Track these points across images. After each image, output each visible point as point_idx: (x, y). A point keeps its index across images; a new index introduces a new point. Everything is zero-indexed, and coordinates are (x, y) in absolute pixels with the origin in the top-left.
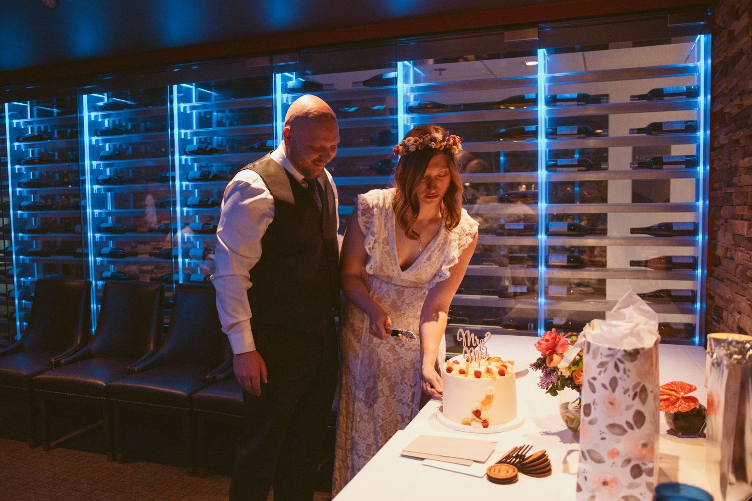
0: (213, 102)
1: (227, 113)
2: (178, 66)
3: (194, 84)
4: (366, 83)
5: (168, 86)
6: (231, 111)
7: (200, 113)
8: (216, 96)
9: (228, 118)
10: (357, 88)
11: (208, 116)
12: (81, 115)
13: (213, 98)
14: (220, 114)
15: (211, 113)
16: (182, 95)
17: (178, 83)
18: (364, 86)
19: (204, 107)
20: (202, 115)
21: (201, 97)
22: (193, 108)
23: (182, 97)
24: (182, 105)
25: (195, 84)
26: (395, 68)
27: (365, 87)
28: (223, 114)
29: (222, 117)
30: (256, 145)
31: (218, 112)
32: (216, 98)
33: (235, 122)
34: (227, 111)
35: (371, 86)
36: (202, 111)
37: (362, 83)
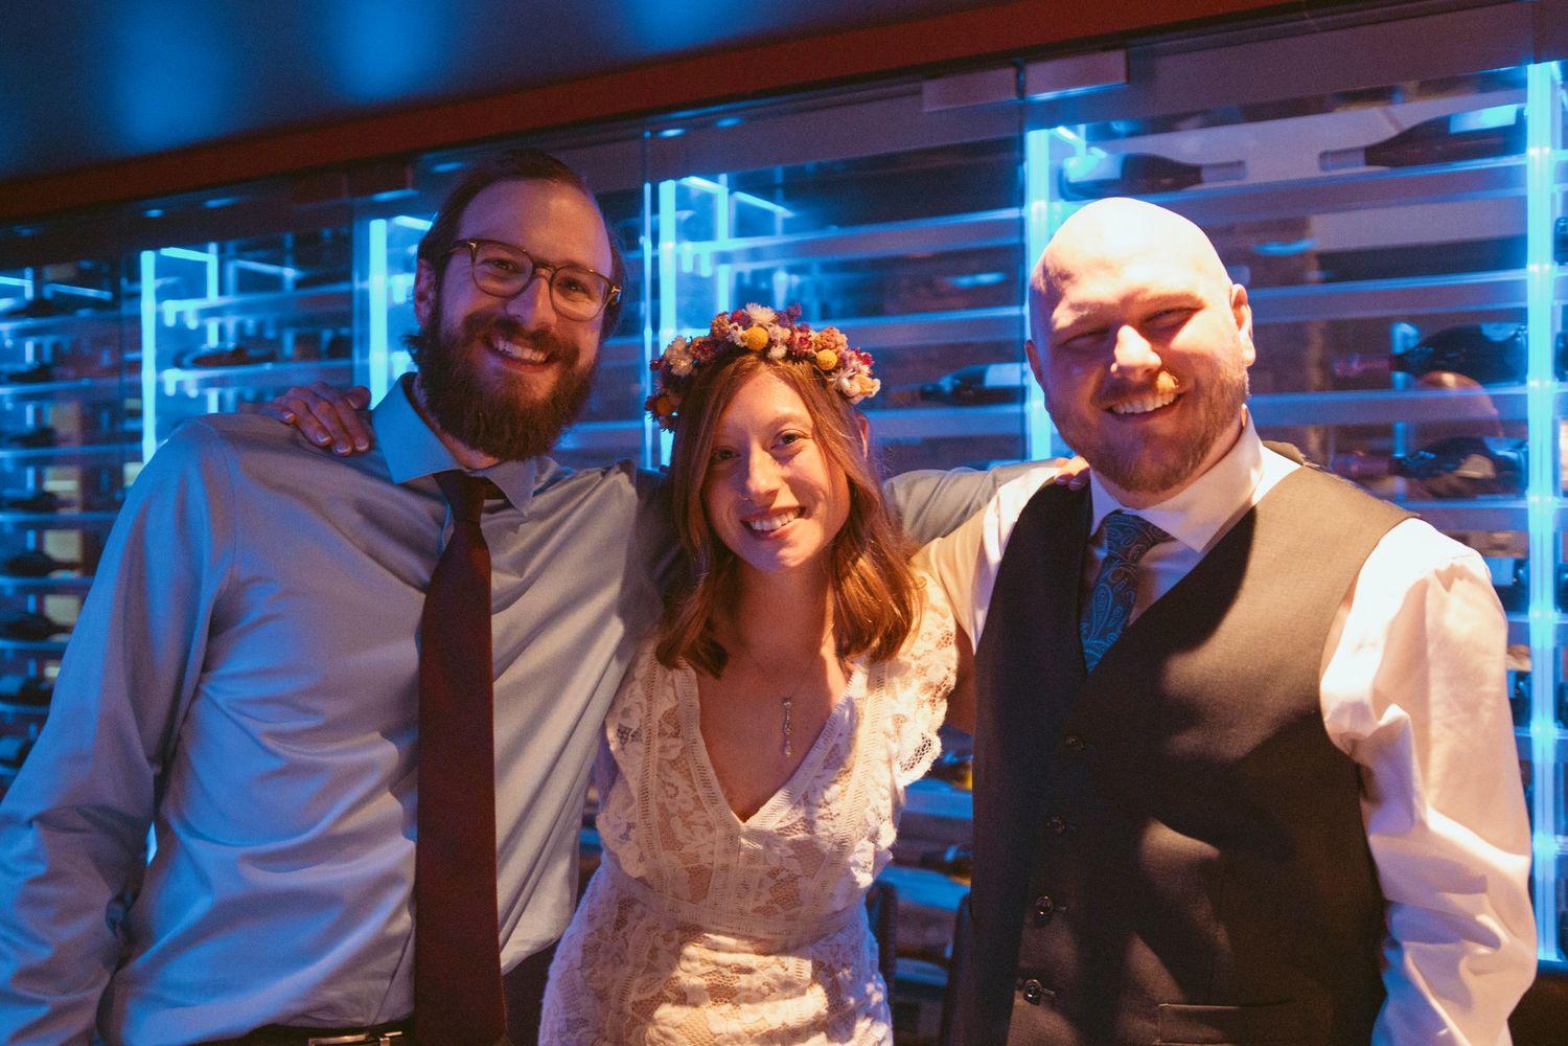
0: (778, 239)
1: (817, 275)
2: (677, 120)
3: (723, 177)
4: (1375, 154)
5: (648, 187)
6: (826, 268)
7: (740, 276)
8: (786, 221)
9: (818, 290)
10: (1335, 173)
11: (763, 285)
12: (364, 285)
13: (779, 226)
14: (796, 279)
15: (768, 274)
16: (686, 214)
17: (677, 176)
18: (1369, 163)
19: (755, 254)
20: (747, 281)
21: (746, 224)
22: (724, 258)
23: (690, 220)
24: (689, 247)
25: (729, 178)
26: (1515, 88)
27: (1372, 169)
28: (806, 278)
29: (801, 289)
30: (946, 383)
31: (791, 270)
32: (789, 227)
33: (836, 305)
34: (815, 268)
35: (1394, 163)
36: (747, 268)
37: (1361, 157)
